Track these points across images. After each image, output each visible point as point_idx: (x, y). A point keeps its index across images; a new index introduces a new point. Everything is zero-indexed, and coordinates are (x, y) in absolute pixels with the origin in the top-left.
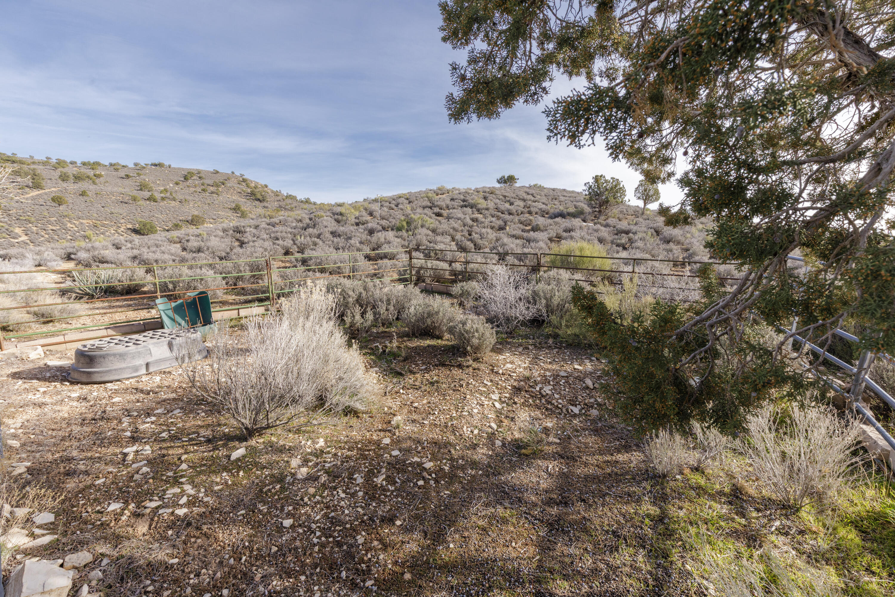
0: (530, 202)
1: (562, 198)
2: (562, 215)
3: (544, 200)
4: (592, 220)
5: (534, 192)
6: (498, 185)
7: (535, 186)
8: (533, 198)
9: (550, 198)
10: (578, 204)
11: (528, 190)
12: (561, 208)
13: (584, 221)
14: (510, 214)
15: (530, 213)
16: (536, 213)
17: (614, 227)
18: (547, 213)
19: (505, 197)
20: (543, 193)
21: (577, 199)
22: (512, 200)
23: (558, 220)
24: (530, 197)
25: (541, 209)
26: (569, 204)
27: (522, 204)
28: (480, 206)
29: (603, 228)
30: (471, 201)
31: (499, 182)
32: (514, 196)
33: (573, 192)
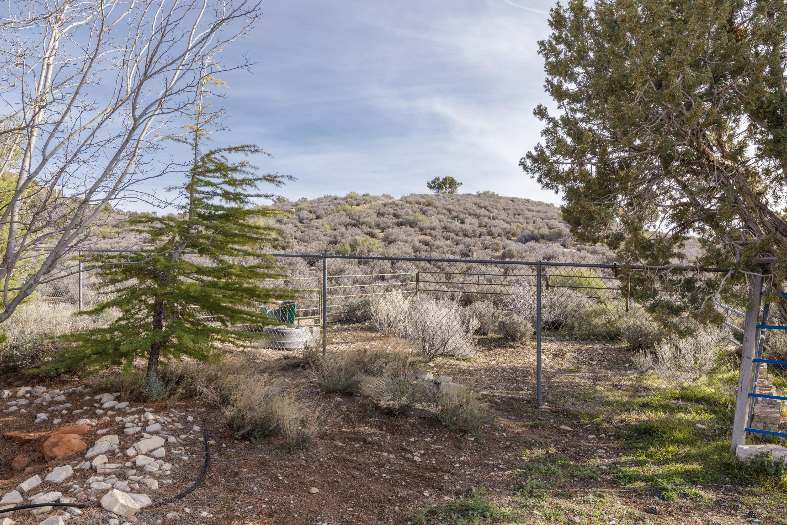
0: (486, 219)
1: (529, 214)
2: (533, 238)
3: (503, 215)
4: (574, 245)
5: (486, 203)
6: (430, 192)
7: (485, 193)
8: (488, 214)
9: (511, 213)
10: (552, 222)
11: (478, 201)
12: (531, 227)
13: (564, 246)
14: (466, 235)
15: (491, 234)
16: (499, 235)
17: (603, 254)
18: (514, 235)
19: (449, 210)
20: (499, 206)
21: (550, 214)
22: (461, 216)
23: (532, 243)
24: (483, 211)
25: (504, 229)
26: (540, 223)
27: (476, 221)
28: (421, 224)
29: (589, 255)
30: (405, 217)
31: (430, 186)
32: (461, 209)
33: (540, 204)
